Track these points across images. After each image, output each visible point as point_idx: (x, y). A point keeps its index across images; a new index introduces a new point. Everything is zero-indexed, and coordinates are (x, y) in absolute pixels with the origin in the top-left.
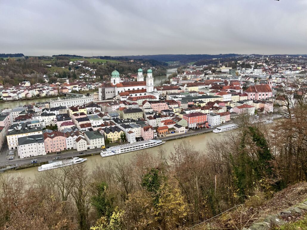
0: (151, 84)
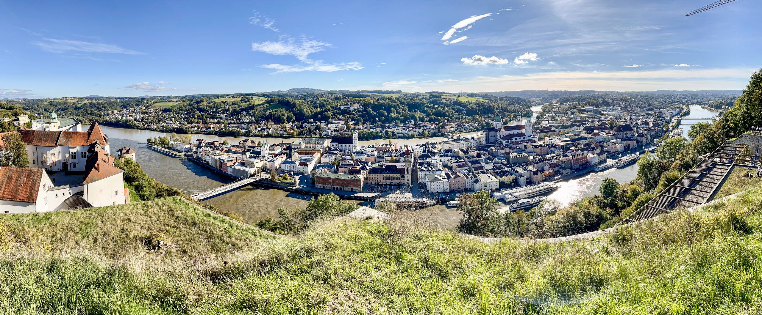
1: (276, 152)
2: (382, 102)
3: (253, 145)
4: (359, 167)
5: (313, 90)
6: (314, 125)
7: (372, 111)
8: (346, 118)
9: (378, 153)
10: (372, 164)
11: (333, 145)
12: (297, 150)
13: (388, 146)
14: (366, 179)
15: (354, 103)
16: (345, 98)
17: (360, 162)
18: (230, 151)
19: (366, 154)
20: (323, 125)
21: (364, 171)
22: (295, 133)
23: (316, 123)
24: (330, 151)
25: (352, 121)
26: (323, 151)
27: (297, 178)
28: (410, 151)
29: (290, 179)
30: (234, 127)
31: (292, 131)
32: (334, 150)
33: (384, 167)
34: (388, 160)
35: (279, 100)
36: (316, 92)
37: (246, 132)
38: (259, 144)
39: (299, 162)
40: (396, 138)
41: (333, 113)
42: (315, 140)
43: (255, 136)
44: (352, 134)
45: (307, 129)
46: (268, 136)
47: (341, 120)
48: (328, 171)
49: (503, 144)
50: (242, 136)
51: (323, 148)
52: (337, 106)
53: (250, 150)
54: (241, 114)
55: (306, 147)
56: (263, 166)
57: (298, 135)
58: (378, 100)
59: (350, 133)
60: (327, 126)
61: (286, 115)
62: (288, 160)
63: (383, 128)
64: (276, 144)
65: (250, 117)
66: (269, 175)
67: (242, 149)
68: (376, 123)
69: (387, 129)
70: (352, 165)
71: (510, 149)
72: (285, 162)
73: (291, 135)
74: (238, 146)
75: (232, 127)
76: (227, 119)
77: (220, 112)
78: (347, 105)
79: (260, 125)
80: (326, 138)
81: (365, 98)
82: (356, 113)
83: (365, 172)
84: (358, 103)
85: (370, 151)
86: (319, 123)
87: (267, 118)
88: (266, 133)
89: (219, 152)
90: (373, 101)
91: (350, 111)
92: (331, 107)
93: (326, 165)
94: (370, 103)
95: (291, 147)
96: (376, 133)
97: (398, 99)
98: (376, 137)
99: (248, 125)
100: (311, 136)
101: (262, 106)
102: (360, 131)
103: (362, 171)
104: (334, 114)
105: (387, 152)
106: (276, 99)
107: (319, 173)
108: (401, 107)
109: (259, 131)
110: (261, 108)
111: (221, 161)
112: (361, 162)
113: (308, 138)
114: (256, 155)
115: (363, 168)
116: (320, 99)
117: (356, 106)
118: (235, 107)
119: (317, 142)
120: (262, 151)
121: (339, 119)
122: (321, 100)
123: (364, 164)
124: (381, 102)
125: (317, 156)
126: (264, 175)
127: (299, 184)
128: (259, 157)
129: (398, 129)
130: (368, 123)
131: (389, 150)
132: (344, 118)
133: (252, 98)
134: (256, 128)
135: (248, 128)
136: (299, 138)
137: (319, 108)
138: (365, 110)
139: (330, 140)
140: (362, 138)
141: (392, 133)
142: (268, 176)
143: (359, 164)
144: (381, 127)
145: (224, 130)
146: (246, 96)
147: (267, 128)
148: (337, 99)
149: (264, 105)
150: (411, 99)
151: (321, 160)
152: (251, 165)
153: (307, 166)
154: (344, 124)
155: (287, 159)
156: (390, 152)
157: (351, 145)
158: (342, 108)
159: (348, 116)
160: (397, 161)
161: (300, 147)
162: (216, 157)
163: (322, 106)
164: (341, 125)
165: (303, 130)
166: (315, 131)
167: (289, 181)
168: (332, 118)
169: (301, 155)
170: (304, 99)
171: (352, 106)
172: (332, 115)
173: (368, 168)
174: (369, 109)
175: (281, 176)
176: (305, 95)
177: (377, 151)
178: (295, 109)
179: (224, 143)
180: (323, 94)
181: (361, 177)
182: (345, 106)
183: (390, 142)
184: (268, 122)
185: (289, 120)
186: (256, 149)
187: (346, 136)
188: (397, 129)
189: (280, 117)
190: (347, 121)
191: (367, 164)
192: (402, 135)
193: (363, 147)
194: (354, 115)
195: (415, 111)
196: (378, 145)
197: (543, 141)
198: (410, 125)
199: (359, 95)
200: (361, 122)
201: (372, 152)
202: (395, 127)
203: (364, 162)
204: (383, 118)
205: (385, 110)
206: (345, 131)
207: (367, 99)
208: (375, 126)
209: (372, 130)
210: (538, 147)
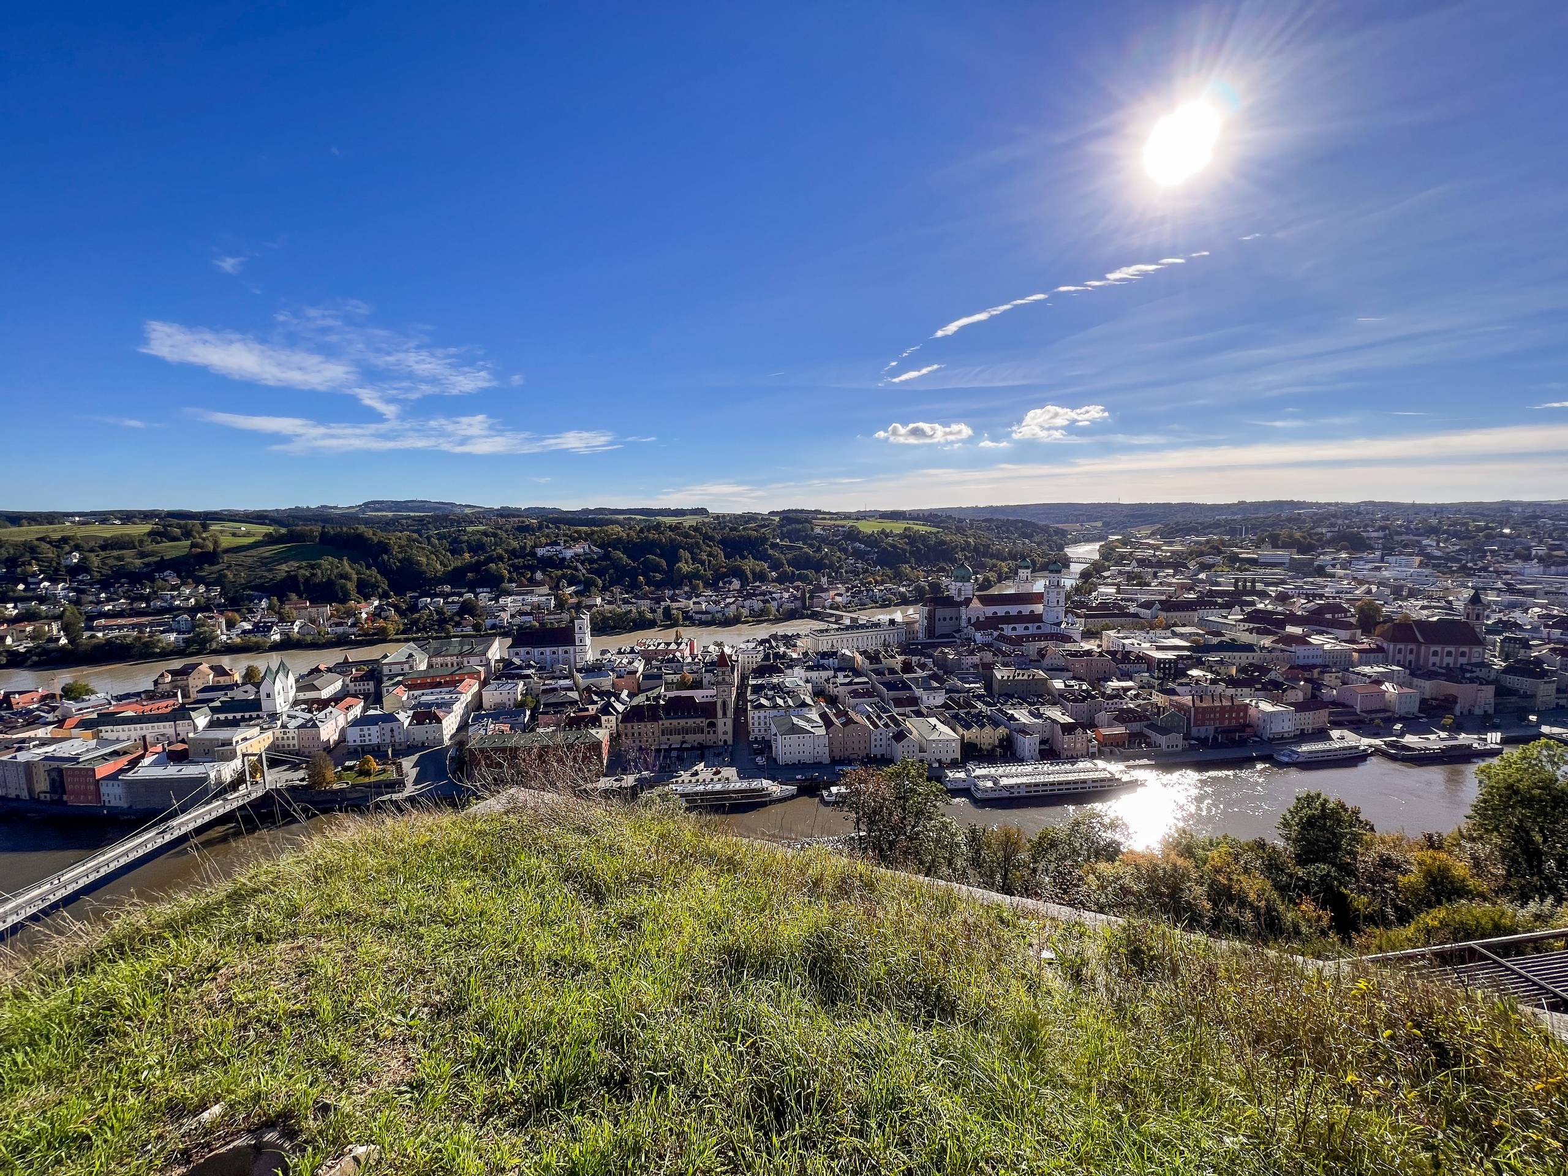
0: (1058, 602)
1: (325, 694)
2: (653, 535)
3: (223, 680)
4: (595, 707)
5: (450, 507)
6: (453, 602)
7: (625, 557)
8: (551, 578)
9: (645, 665)
10: (631, 695)
11: (517, 654)
12: (400, 678)
13: (673, 646)
14: (615, 738)
15: (576, 540)
16: (547, 527)
17: (596, 694)
18: (108, 719)
19: (613, 670)
20: (484, 598)
21: (611, 717)
22: (391, 628)
23: (461, 595)
24: (507, 671)
25: (570, 585)
26: (488, 672)
27: (408, 764)
28: (730, 656)
29: (384, 771)
30: (120, 627)
31: (380, 623)
32: (520, 667)
33: (662, 702)
34: (673, 683)
35: (323, 535)
36: (458, 511)
37: (185, 641)
38: (250, 676)
39: (411, 713)
40: (694, 624)
41: (513, 565)
42: (461, 644)
43: (229, 649)
44: (572, 621)
45: (431, 615)
46: (287, 644)
47: (540, 584)
48: (506, 728)
49: (975, 641)
50: (167, 654)
51: (488, 664)
52: (523, 548)
53: (212, 700)
54: (153, 580)
55: (430, 666)
56: (273, 747)
57: (403, 632)
58: (641, 531)
59: (566, 616)
60: (497, 602)
61: (355, 577)
62: (371, 712)
63: (658, 601)
64: (322, 667)
65: (202, 589)
66: (301, 774)
67: (171, 702)
68: (640, 588)
69: (668, 602)
70: (576, 702)
71: (995, 655)
72: (362, 721)
73: (374, 634)
74: (151, 696)
75: (104, 628)
76: (77, 602)
77: (34, 575)
78: (555, 544)
79: (250, 611)
80: (495, 635)
81: (606, 528)
82: (582, 563)
83: (613, 718)
84: (586, 540)
85: (625, 661)
86: (468, 596)
87: (280, 590)
88: (277, 637)
89: (41, 733)
90: (628, 535)
91: (564, 559)
92: (506, 551)
93: (499, 713)
94: (620, 539)
95: (380, 672)
96: (639, 613)
97: (696, 529)
98: (642, 624)
99: (193, 618)
100: (448, 633)
101: (253, 552)
102: (594, 610)
103: (604, 718)
104: (516, 568)
105: (670, 661)
106: (311, 531)
107: (476, 735)
108: (704, 547)
109: (244, 632)
110: (250, 560)
111: (55, 764)
112: (601, 694)
113: (434, 638)
114: (238, 716)
115: (606, 710)
116: (469, 529)
117: (578, 549)
118: (120, 558)
119: (466, 648)
120: (263, 696)
121: (533, 582)
122: (473, 533)
123: (609, 698)
124: (651, 536)
125: (469, 690)
126: (276, 779)
127: (416, 783)
128: (251, 718)
129: (699, 603)
130: (616, 590)
131: (674, 656)
132: (547, 579)
133: (205, 527)
134: (230, 625)
135: (194, 627)
136: (407, 640)
137: (467, 555)
138: (606, 557)
139: (509, 641)
140: (601, 627)
141: (683, 612)
142: (297, 777)
143: (595, 698)
144: (651, 599)
145: (63, 641)
146: (175, 521)
147: (282, 620)
148: (523, 529)
149: (262, 549)
150: (731, 529)
151: (481, 700)
152: (222, 751)
153: (439, 721)
154: (549, 595)
155: (365, 709)
156: (678, 661)
157: (571, 648)
158: (540, 552)
159: (560, 573)
160: (697, 685)
161: (411, 667)
162: (22, 757)
163: (477, 548)
164: (540, 596)
165: (419, 619)
166: (457, 619)
167: (381, 777)
168: (511, 581)
169: (417, 693)
170: (417, 531)
171: (569, 547)
172: (510, 572)
173: (620, 707)
174: (618, 554)
175: (350, 768)
176: (421, 520)
177: (644, 662)
178: (386, 557)
179: (70, 693)
180: (483, 515)
181: (602, 734)
182: (548, 548)
183: (678, 637)
184: (282, 602)
185: (365, 591)
186: (238, 694)
187: (556, 625)
188: (694, 603)
189: (330, 583)
190: (556, 588)
191: (618, 699)
192: (709, 617)
193: (603, 652)
194: (576, 569)
195: (743, 558)
196: (645, 644)
197: (1098, 642)
198: (729, 591)
199: (587, 519)
200: (596, 586)
201: (630, 663)
202: (689, 598)
203: (608, 694)
204: (658, 576)
205: (660, 556)
206: (550, 613)
207: (609, 528)
208: (637, 597)
209: (628, 607)
210: (1082, 656)
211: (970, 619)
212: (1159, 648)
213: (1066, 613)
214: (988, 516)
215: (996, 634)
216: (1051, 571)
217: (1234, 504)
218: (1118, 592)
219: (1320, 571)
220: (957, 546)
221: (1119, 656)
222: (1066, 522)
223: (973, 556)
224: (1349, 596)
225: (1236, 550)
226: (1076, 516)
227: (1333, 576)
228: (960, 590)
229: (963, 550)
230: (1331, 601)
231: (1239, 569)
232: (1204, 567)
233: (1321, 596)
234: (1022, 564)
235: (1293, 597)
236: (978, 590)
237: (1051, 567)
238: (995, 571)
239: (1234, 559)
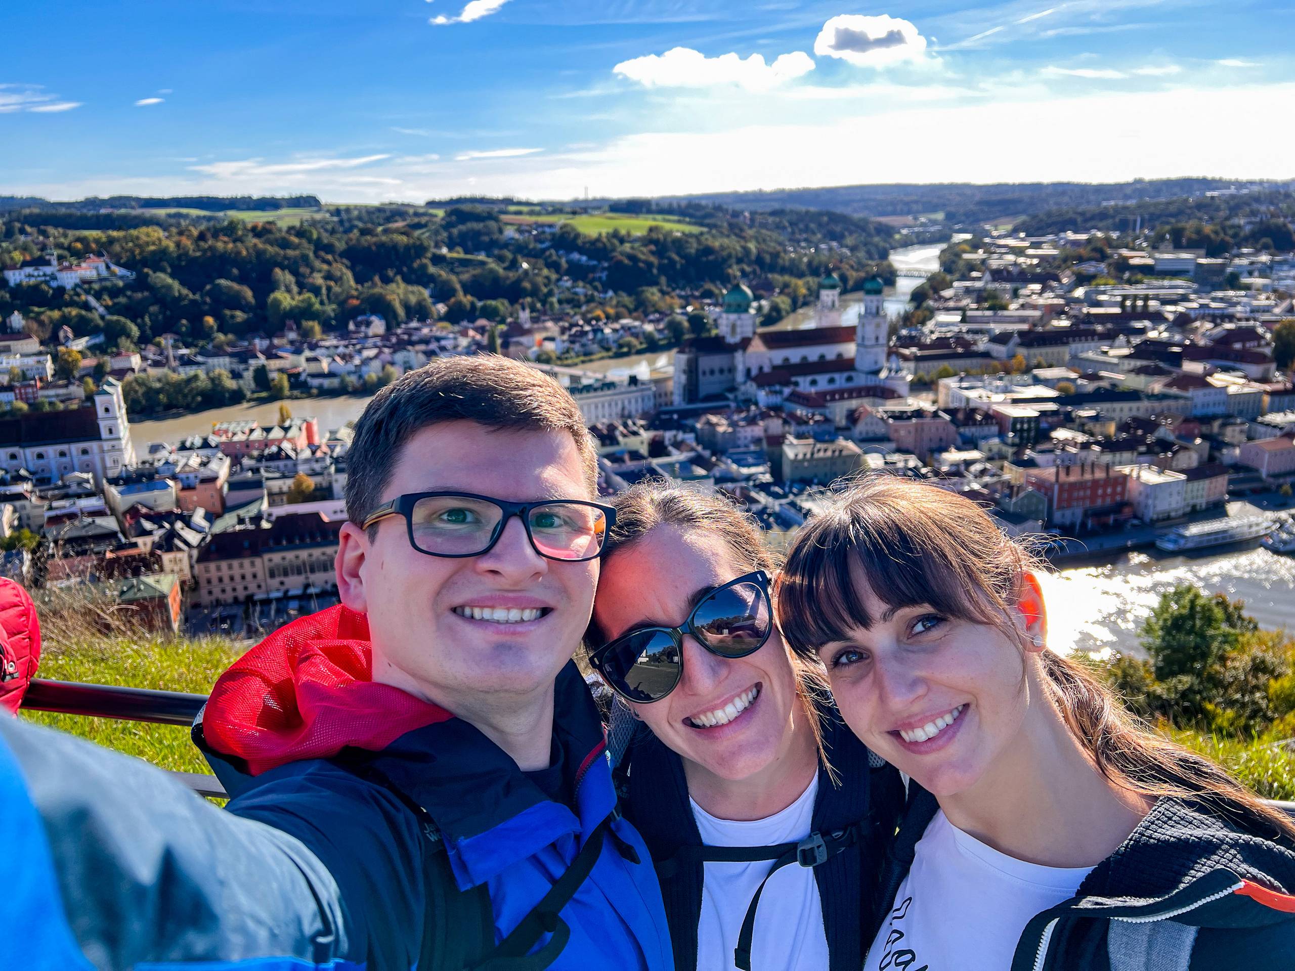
0: (877, 339)
2: (223, 245)
4: (147, 540)
7: (176, 285)
8: (41, 324)
9: (232, 465)
10: (211, 517)
13: (277, 433)
14: (190, 587)
15: (80, 256)
16: (22, 231)
17: (148, 517)
19: (174, 477)
21: (179, 555)
25: (78, 335)
33: (265, 525)
34: (281, 493)
40: (310, 396)
44: (90, 398)
47: (21, 334)
49: (757, 403)
58: (202, 237)
59: (77, 391)
63: (244, 357)
68: (208, 337)
69: (262, 360)
70: (112, 535)
71: (788, 424)
78: (40, 262)
81: (134, 232)
82: (98, 296)
83: (183, 556)
84: (99, 254)
85: (194, 460)
90: (178, 245)
91: (61, 290)
94: (162, 253)
96: (212, 380)
97: (300, 233)
98: (216, 398)
102: (129, 377)
103: (167, 558)
105: (273, 457)
108: (317, 264)
112: (157, 518)
115: (168, 543)
117: (87, 270)
121: (7, 333)
123: (172, 524)
124: (220, 245)
129: (315, 359)
130: (166, 341)
131: (280, 449)
132: (35, 326)
138: (141, 283)
140: (146, 407)
141: (290, 376)
143: (148, 525)
144: (232, 355)
150: (364, 232)
154: (40, 353)
156: (288, 457)
157: (93, 446)
158: (14, 277)
159: (56, 314)
160: (323, 494)
164: (23, 357)
171: (70, 268)
173: (193, 538)
174: (163, 278)
177: (227, 461)
181: (166, 584)
182: (29, 270)
183: (284, 417)
187: (61, 406)
188: (308, 360)
190: (52, 340)
191: (188, 523)
192: (335, 382)
193: (154, 449)
194: (86, 306)
195: (386, 280)
196: (226, 432)
197: (931, 396)
198: (366, 337)
199: (98, 217)
200: (128, 336)
201: (204, 464)
202: (298, 352)
203: (169, 516)
204: (240, 316)
205: (241, 280)
206: (47, 386)
207: (144, 233)
208: (203, 352)
209: (191, 371)
210: (909, 418)
211: (748, 371)
212: (1015, 401)
213: (889, 354)
214: (777, 206)
215: (787, 391)
216: (868, 292)
217: (1127, 185)
218: (963, 320)
219: (1233, 282)
220: (730, 256)
221: (960, 416)
222: (894, 213)
223: (754, 272)
224: (1266, 317)
225: (1125, 252)
226: (907, 204)
227: (1247, 287)
228: (733, 327)
229: (739, 261)
230: (1243, 324)
231: (1130, 282)
232: (1082, 280)
233: (1231, 318)
234: (827, 282)
235: (1196, 320)
236: (763, 324)
237: (869, 286)
238: (788, 295)
239: (1123, 266)
